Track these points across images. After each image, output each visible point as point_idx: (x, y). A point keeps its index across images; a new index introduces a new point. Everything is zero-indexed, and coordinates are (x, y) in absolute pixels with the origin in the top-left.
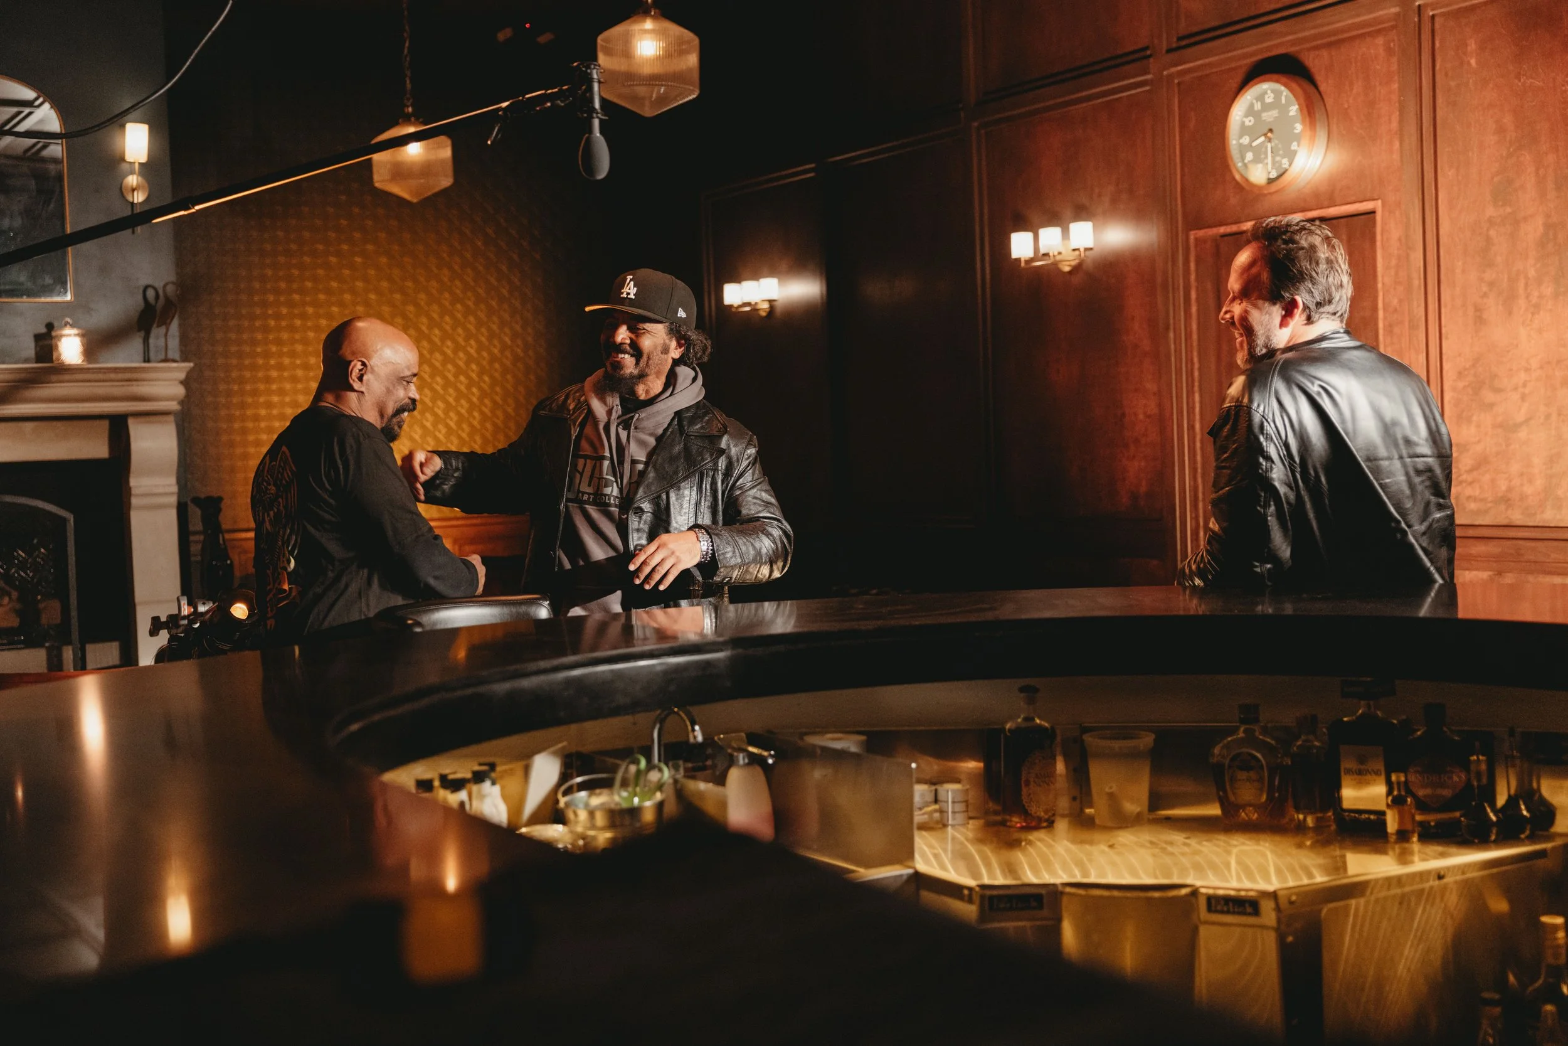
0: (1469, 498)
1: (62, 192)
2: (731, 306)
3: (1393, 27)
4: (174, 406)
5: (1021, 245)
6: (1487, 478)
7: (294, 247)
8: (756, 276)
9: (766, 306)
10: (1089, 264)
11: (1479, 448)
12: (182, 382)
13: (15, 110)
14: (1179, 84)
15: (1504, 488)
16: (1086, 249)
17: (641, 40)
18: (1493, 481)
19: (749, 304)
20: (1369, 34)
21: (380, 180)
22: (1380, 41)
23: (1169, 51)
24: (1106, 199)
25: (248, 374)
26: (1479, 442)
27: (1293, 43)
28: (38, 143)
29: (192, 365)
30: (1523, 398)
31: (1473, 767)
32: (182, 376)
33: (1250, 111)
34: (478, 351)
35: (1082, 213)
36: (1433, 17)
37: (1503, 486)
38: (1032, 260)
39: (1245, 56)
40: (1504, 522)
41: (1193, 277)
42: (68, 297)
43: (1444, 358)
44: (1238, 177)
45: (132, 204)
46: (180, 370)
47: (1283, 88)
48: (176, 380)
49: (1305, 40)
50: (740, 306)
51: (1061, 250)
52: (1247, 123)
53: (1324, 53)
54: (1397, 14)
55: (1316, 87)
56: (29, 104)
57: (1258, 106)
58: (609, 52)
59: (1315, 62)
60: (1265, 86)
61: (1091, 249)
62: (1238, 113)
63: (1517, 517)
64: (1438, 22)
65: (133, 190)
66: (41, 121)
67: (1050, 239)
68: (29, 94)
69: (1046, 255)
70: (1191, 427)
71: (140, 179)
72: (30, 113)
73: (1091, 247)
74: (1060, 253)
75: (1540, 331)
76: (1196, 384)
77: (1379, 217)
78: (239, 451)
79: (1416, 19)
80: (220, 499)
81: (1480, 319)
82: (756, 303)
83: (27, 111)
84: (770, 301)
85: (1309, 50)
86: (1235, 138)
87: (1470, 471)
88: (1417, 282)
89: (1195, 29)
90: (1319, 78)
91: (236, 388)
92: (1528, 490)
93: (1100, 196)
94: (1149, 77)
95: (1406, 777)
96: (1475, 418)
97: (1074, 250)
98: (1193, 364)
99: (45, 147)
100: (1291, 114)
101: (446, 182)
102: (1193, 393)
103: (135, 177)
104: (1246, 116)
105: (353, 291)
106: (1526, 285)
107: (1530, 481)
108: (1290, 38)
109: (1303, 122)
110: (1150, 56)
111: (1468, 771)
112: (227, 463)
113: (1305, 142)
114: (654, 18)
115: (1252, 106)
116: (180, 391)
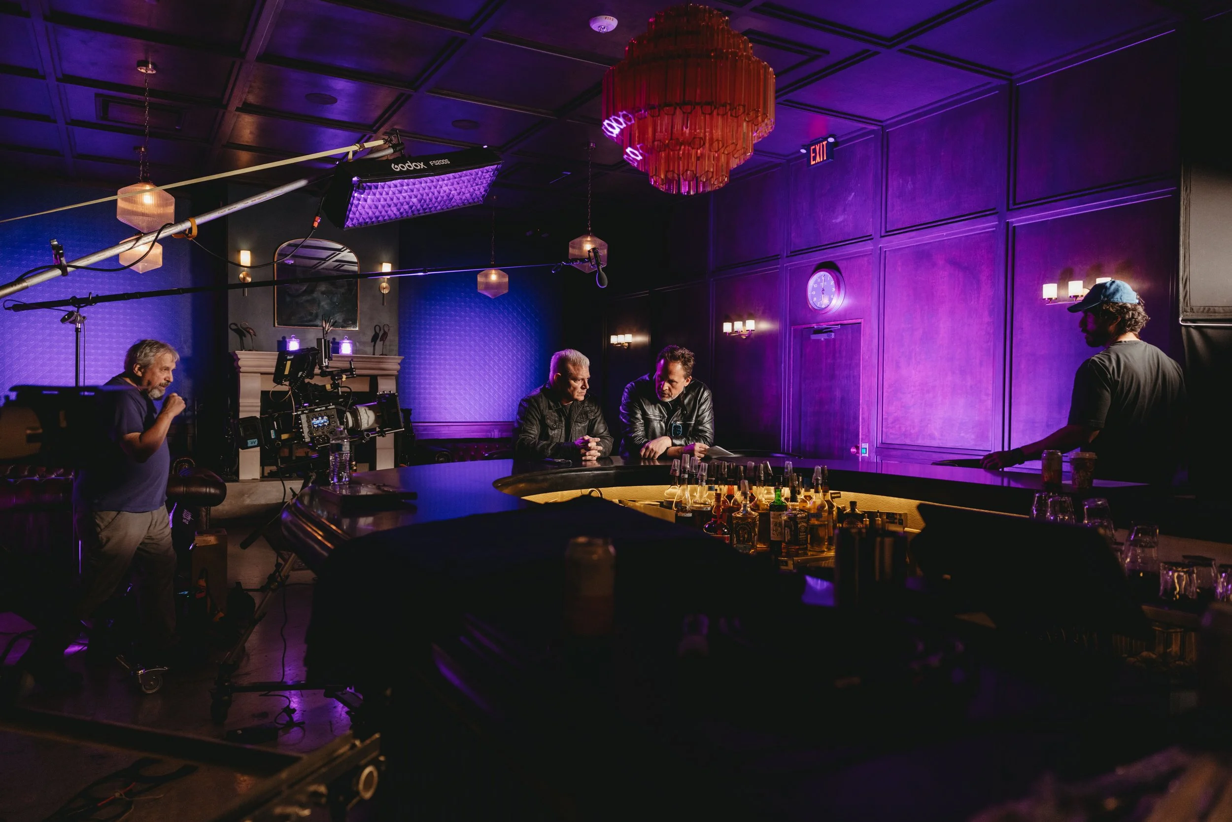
0: (891, 433)
1: (357, 290)
2: (613, 344)
3: (871, 254)
4: (395, 373)
5: (727, 327)
6: (897, 426)
7: (443, 312)
8: (624, 333)
9: (627, 345)
10: (752, 336)
11: (896, 414)
12: (399, 364)
13: (333, 252)
14: (790, 269)
15: (904, 430)
16: (752, 330)
17: (586, 244)
18: (900, 427)
19: (620, 344)
20: (862, 256)
21: (480, 289)
22: (866, 259)
23: (787, 257)
24: (761, 312)
25: (422, 361)
26: (896, 412)
27: (833, 257)
28: (340, 264)
29: (403, 357)
30: (912, 396)
31: (864, 522)
32: (399, 361)
33: (816, 282)
34: (512, 357)
35: (751, 316)
36: (886, 251)
37: (903, 429)
38: (731, 333)
39: (815, 261)
40: (903, 443)
41: (792, 343)
42: (357, 329)
43: (884, 380)
44: (810, 307)
45: (383, 294)
46: (399, 359)
47: (829, 274)
48: (396, 363)
49: (838, 256)
50: (617, 344)
51: (742, 330)
52: (815, 286)
53: (845, 262)
54: (872, 249)
55: (842, 275)
56: (339, 250)
57: (819, 280)
58: (573, 248)
59: (841, 265)
60: (822, 273)
61: (754, 330)
62: (812, 283)
63: (908, 442)
64: (887, 252)
65: (384, 289)
66: (343, 257)
67: (738, 325)
68: (340, 246)
69: (736, 332)
70: (789, 401)
71: (387, 284)
72: (339, 254)
73: (754, 329)
74: (742, 331)
75: (920, 372)
76: (791, 385)
77: (862, 324)
78: (417, 391)
79: (879, 252)
80: (411, 410)
81: (898, 367)
82: (623, 343)
83: (338, 252)
84: (628, 343)
85: (839, 260)
86: (810, 292)
87: (892, 423)
88: (875, 351)
89: (797, 249)
90: (843, 271)
91: (418, 366)
92: (913, 431)
93: (758, 310)
94: (779, 266)
95: (842, 525)
96: (894, 403)
97: (747, 331)
98: (790, 377)
99: (343, 265)
100: (832, 284)
101: (506, 291)
102: (790, 388)
103: (385, 283)
104: (815, 284)
105: (465, 331)
106: (915, 354)
107: (914, 428)
108: (832, 255)
109: (835, 288)
110: (779, 258)
111: (863, 523)
112: (412, 396)
113: (836, 296)
114: (591, 236)
115: (817, 280)
116: (398, 367)
